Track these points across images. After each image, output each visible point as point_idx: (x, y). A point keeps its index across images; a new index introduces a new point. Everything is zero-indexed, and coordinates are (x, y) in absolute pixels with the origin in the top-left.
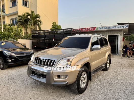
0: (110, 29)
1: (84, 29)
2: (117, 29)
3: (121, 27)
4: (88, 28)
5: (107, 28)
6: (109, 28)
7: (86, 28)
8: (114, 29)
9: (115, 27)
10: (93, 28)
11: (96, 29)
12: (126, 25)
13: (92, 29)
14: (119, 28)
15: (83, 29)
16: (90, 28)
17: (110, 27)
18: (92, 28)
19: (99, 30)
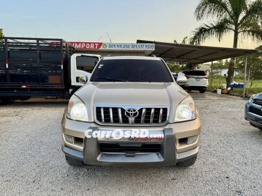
0: (128, 49)
1: (78, 45)
2: (138, 49)
3: (145, 47)
4: (86, 43)
5: (123, 47)
6: (126, 47)
7: (81, 43)
8: (133, 49)
9: (135, 47)
10: (97, 45)
11: (103, 47)
12: (151, 44)
13: (95, 46)
14: (142, 49)
15: (76, 44)
16: (90, 43)
17: (128, 46)
18: (94, 43)
19: (108, 48)
